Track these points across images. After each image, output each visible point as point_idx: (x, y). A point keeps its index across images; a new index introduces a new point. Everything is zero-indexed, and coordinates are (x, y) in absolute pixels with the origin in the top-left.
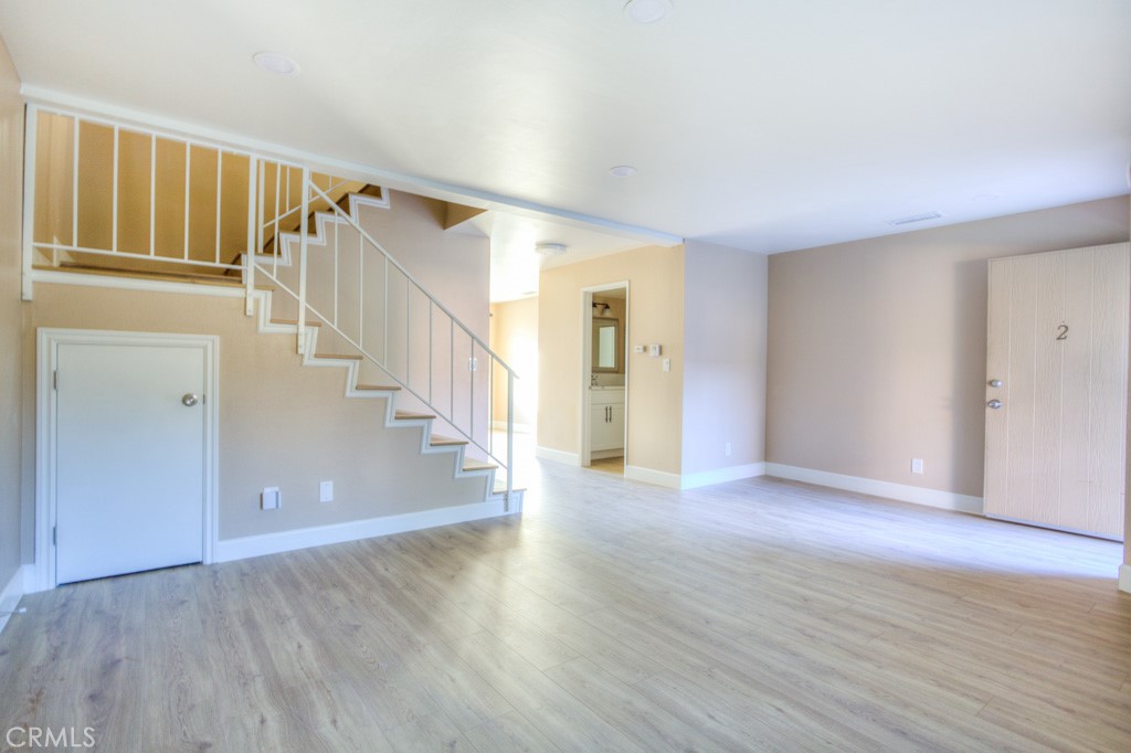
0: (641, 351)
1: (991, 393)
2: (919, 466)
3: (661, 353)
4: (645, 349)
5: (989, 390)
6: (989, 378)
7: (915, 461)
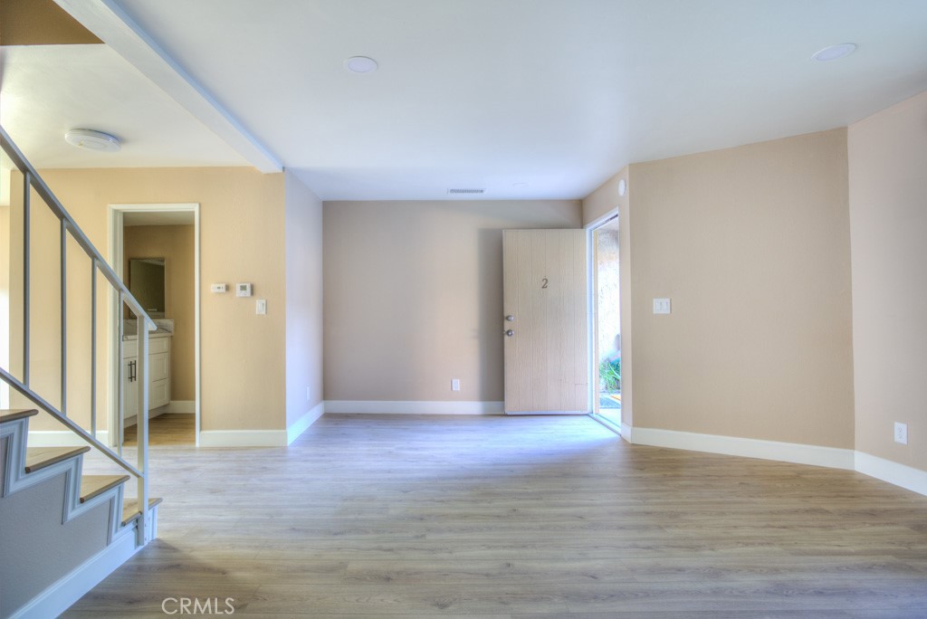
0: (224, 290)
1: (507, 326)
2: (457, 385)
3: (252, 293)
4: (228, 288)
5: (506, 323)
6: (506, 315)
7: (454, 381)
